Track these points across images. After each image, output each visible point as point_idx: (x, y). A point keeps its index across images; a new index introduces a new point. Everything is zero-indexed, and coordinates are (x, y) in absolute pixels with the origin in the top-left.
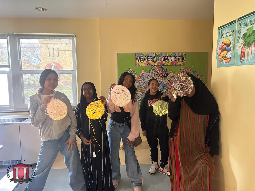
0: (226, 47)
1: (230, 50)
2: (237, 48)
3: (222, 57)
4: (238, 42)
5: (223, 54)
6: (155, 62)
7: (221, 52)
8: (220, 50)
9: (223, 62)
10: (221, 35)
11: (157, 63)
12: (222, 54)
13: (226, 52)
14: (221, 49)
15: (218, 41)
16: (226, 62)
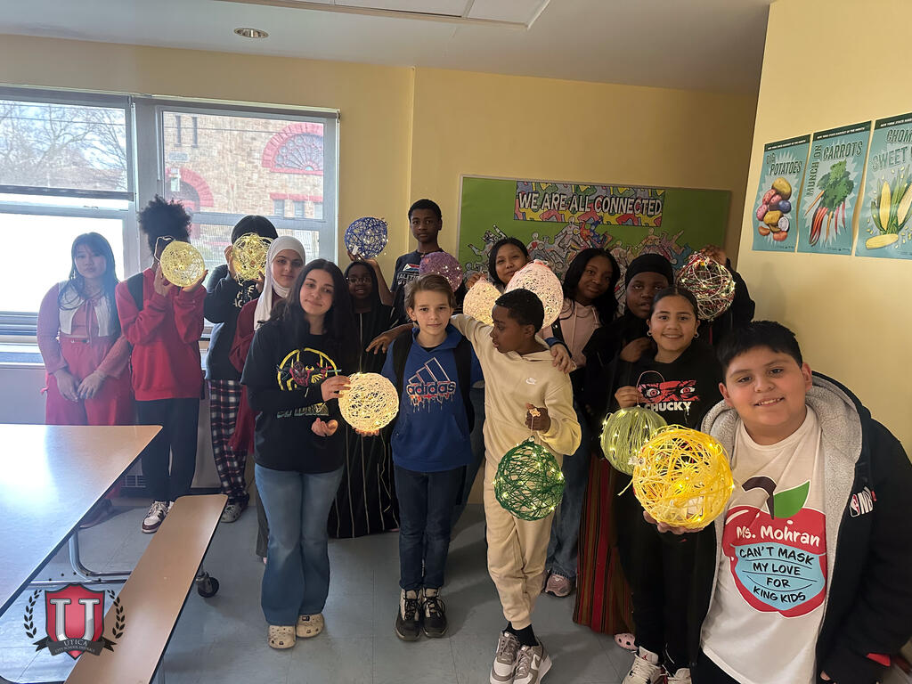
0: (779, 202)
1: (788, 210)
2: (806, 208)
3: (768, 225)
4: (808, 194)
5: (772, 216)
6: (574, 211)
7: (767, 211)
8: (765, 206)
9: (769, 236)
10: (770, 166)
11: (579, 214)
12: (768, 216)
13: (778, 213)
14: (766, 204)
15: (763, 180)
16: (777, 240)
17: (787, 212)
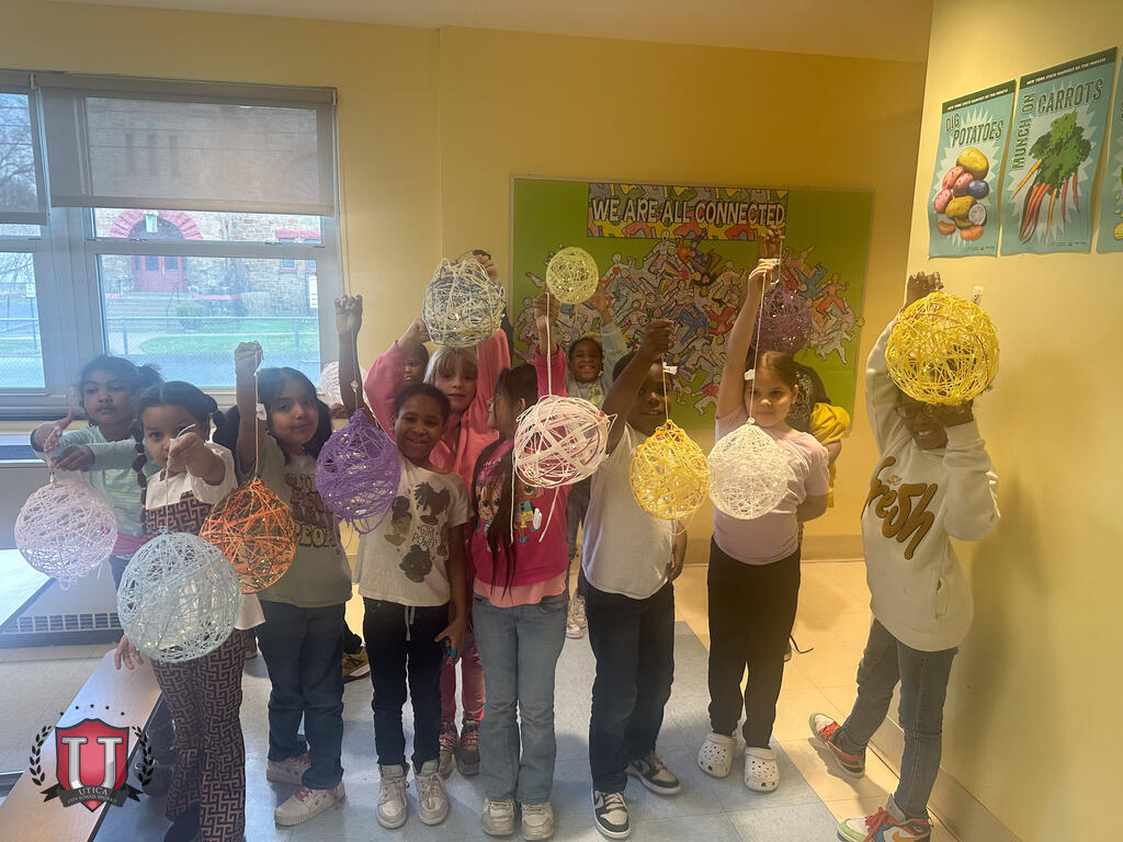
0: (970, 183)
1: (984, 193)
2: (1012, 188)
3: (952, 218)
4: (1016, 166)
5: (958, 205)
6: (668, 223)
7: (950, 199)
8: (947, 192)
9: (954, 235)
10: (953, 132)
11: (674, 227)
12: (953, 205)
13: (969, 199)
14: (949, 188)
15: (941, 155)
16: (968, 239)
17: (981, 197)
